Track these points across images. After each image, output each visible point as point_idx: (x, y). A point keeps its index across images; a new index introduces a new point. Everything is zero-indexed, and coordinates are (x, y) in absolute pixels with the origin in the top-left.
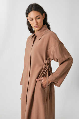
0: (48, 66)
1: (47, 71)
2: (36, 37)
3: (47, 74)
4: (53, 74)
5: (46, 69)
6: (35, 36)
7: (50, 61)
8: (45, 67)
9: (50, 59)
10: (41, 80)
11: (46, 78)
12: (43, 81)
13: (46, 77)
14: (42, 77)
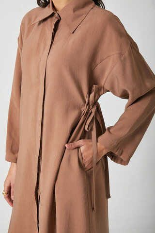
0: (95, 107)
1: (92, 121)
3: (92, 129)
4: (111, 130)
5: (89, 116)
8: (87, 112)
10: (78, 148)
11: (92, 141)
12: (82, 149)
13: (90, 138)
14: (80, 139)
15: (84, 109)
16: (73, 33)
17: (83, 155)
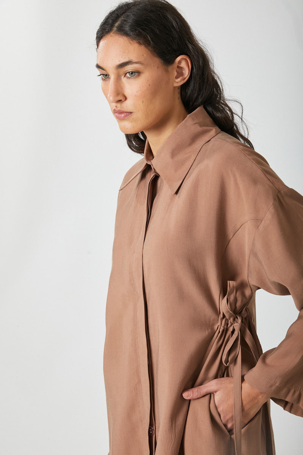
0: (239, 320)
2: (157, 177)
3: (235, 361)
6: (150, 176)
7: (243, 294)
8: (225, 331)
9: (242, 286)
10: (210, 395)
14: (216, 377)
15: (219, 326)
16: (177, 192)
17: (220, 410)
